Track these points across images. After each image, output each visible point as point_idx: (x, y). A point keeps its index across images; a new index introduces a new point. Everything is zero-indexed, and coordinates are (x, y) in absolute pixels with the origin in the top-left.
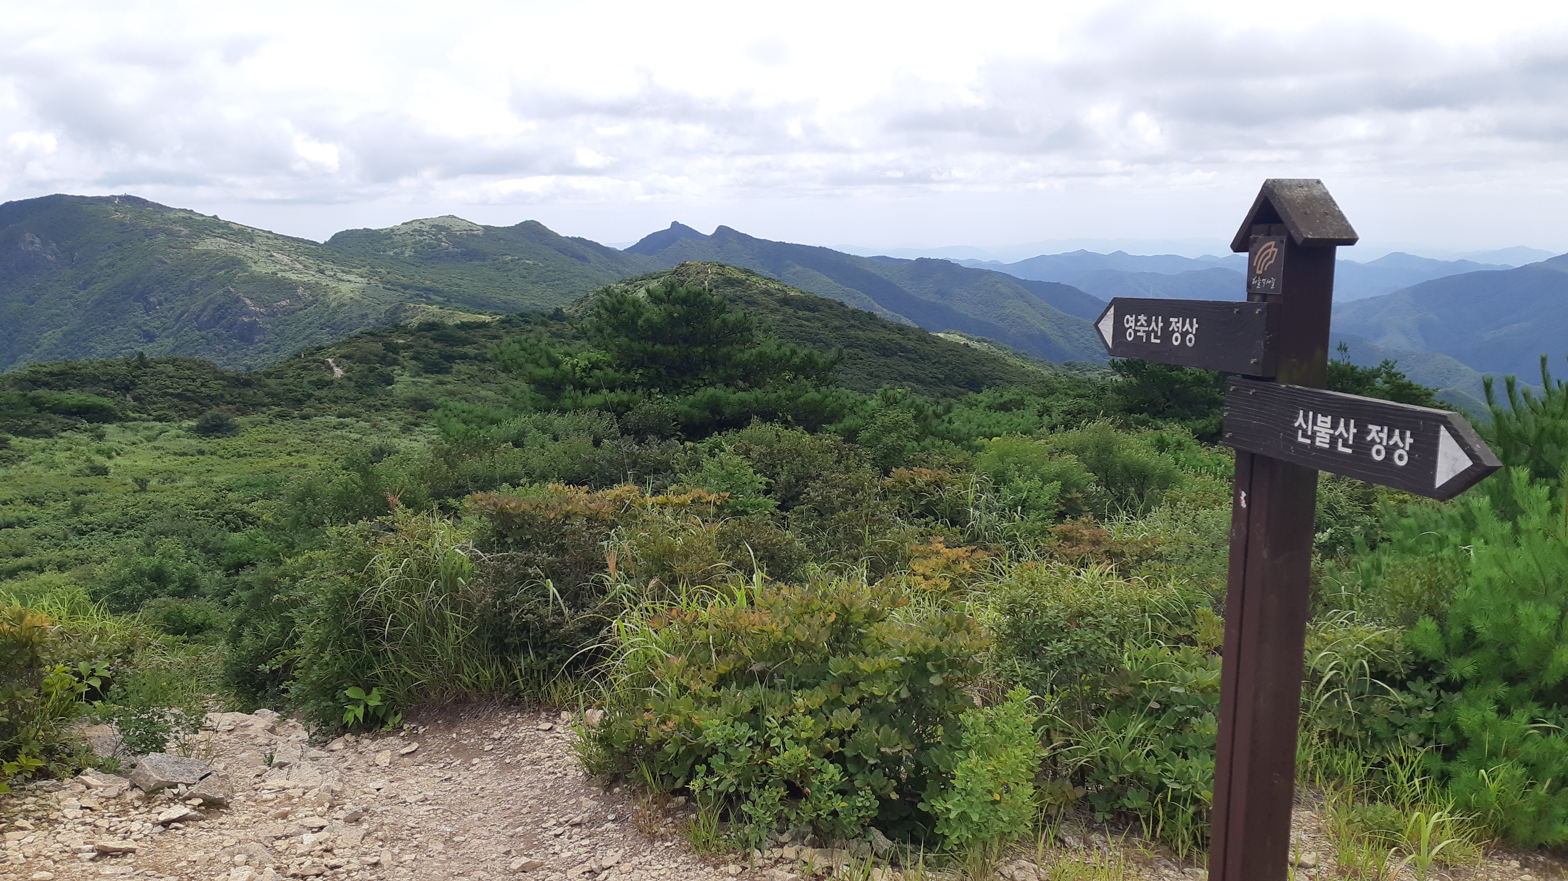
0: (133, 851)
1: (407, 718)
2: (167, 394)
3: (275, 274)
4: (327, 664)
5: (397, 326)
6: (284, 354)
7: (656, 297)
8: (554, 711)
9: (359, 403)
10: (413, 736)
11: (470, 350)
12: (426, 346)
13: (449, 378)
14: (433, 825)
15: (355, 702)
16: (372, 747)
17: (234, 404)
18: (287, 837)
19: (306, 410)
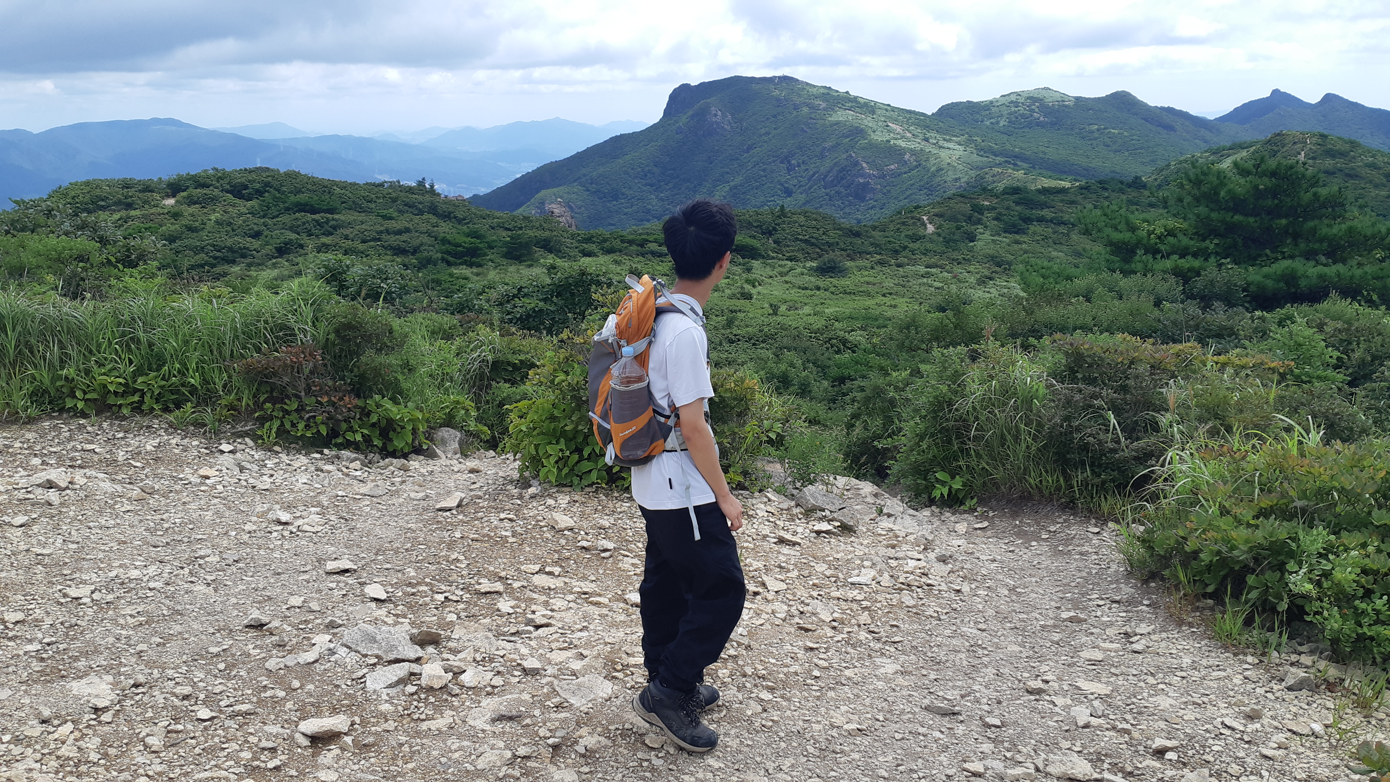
0: (799, 544)
1: (981, 502)
2: (797, 239)
3: (888, 141)
4: (923, 451)
5: (984, 189)
6: (887, 212)
7: (1243, 170)
8: (1103, 520)
9: (944, 256)
10: (983, 517)
11: (1046, 213)
12: (1008, 208)
13: (1024, 238)
14: (1000, 577)
15: (943, 483)
16: (952, 519)
17: (846, 250)
18: (897, 559)
19: (902, 260)
